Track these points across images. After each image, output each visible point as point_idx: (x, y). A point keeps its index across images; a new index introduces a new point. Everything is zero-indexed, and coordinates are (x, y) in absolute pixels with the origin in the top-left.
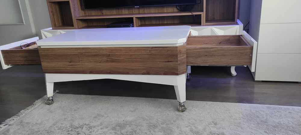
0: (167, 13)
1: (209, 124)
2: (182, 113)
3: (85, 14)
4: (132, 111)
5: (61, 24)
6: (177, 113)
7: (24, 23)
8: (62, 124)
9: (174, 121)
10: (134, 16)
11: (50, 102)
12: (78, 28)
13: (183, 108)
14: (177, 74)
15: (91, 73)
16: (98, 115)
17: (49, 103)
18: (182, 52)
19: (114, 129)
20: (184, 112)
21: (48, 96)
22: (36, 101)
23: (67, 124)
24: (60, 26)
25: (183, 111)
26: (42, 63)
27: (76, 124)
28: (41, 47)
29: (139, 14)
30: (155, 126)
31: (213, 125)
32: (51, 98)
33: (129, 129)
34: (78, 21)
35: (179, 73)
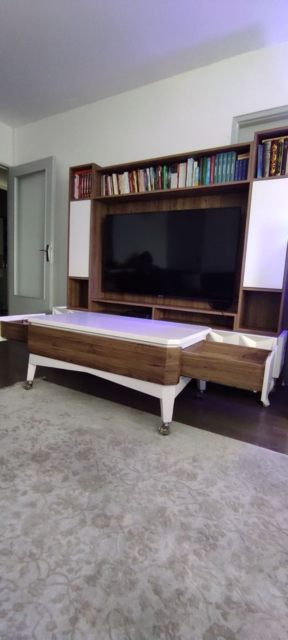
0: (197, 308)
1: (186, 458)
2: (162, 436)
3: (105, 296)
4: (104, 419)
5: (78, 304)
6: (157, 434)
7: (44, 297)
8: (24, 413)
9: (146, 444)
10: (154, 307)
11: (29, 386)
12: (93, 311)
13: (165, 430)
14: (163, 384)
15: (72, 361)
16: (66, 413)
17: (26, 387)
18: (173, 357)
19: (71, 433)
20: (166, 437)
21: (28, 379)
22: (18, 383)
23: (28, 415)
24: (76, 306)
25: (164, 434)
26: (29, 341)
27: (37, 417)
28: (32, 324)
29: (164, 305)
30: (118, 444)
31: (190, 460)
32: (30, 383)
33: (87, 437)
34: (94, 303)
35: (165, 382)
